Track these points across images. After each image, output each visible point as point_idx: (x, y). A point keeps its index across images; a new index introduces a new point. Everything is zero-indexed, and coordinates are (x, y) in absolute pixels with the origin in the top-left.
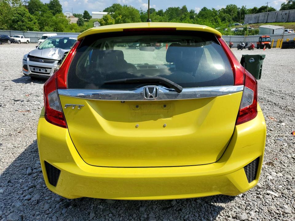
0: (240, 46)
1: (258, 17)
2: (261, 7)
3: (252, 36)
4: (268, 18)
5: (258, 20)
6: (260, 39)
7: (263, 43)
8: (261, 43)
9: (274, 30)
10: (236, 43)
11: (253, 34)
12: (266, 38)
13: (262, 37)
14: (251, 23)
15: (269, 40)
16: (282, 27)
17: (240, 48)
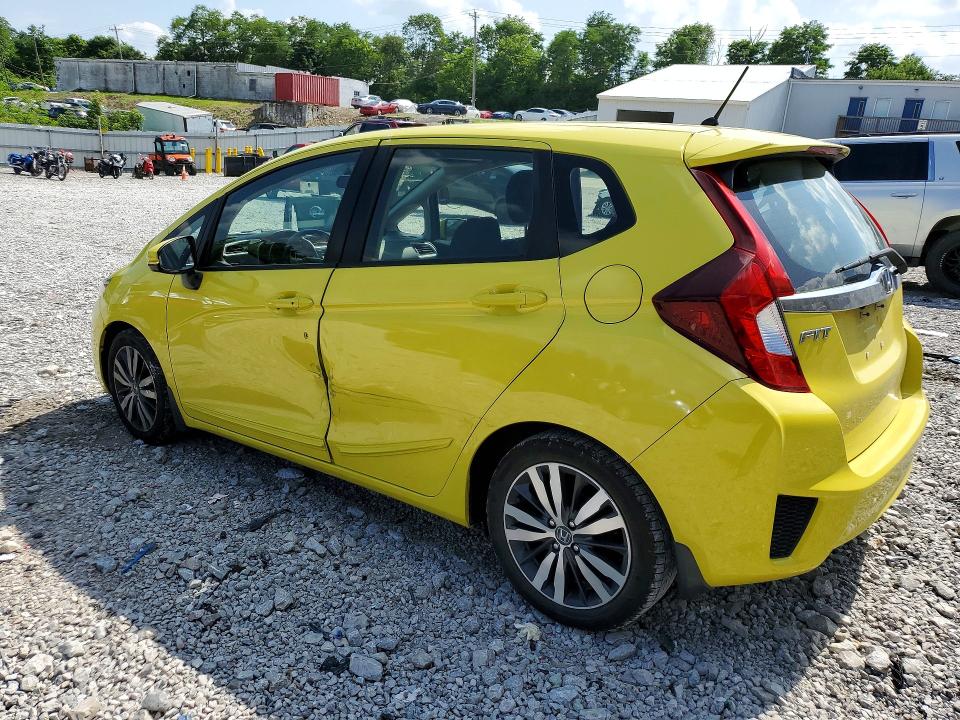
0: (107, 165)
1: (102, 72)
2: (92, 37)
3: (125, 132)
4: (138, 78)
5: (106, 80)
6: (158, 144)
7: (171, 159)
8: (164, 158)
9: (185, 119)
10: (79, 154)
11: (125, 128)
12: (174, 143)
13: (163, 138)
14: (84, 87)
15: (186, 149)
16: (204, 113)
17: (111, 173)
